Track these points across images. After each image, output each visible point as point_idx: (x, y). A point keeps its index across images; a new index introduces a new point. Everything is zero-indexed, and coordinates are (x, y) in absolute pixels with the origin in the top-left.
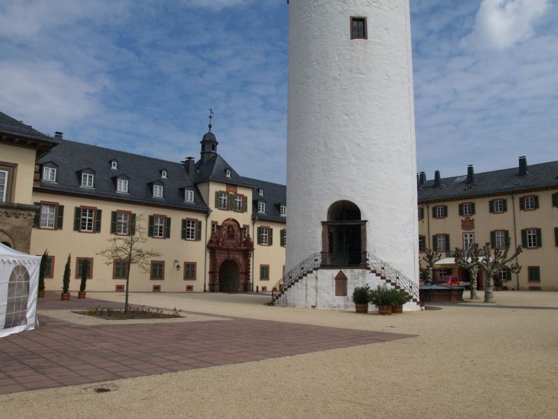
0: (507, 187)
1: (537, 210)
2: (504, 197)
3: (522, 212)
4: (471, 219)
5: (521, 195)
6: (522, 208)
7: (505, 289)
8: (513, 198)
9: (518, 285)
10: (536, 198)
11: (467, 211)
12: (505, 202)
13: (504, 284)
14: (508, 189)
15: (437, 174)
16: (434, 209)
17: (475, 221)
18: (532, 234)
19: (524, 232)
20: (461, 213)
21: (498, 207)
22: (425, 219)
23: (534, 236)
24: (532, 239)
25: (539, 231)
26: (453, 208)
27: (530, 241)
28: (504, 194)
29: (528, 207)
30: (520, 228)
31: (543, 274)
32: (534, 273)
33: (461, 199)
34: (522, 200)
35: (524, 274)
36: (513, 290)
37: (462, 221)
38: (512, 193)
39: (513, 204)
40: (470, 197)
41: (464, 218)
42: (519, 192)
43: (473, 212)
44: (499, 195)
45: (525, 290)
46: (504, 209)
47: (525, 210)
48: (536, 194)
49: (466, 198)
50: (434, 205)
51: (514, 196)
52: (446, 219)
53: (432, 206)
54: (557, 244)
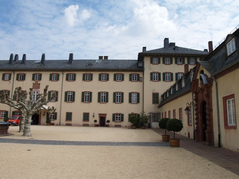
0: (60, 67)
1: (75, 82)
2: (58, 73)
3: (67, 82)
4: (39, 83)
5: (68, 73)
6: (67, 79)
7: (53, 124)
8: (63, 74)
9: (60, 122)
10: (75, 75)
11: (37, 78)
12: (58, 75)
13: (52, 122)
14: (61, 68)
15: (24, 56)
16: (18, 75)
18: (70, 94)
19: (66, 93)
20: (33, 79)
22: (12, 81)
23: (71, 96)
24: (70, 97)
25: (74, 93)
26: (29, 76)
27: (69, 98)
28: (58, 71)
29: (70, 79)
30: (65, 90)
31: (74, 117)
32: (69, 116)
33: (34, 71)
34: (67, 75)
35: (64, 116)
36: (57, 125)
37: (33, 83)
38: (63, 70)
39: (63, 76)
40: (40, 71)
41: (34, 82)
42: (67, 70)
43: (40, 79)
44: (56, 71)
45: (63, 125)
46: (58, 79)
47: (68, 81)
48: (75, 73)
49: (37, 71)
50: (18, 73)
51: (64, 72)
52: (24, 81)
53: (16, 73)
54: (83, 101)
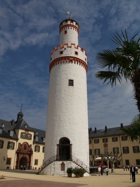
0: (117, 133)
1: (127, 141)
7: (119, 168)
10: (127, 137)
11: (105, 141)
12: (117, 138)
13: (118, 166)
15: (96, 128)
16: (95, 140)
17: (108, 144)
19: (123, 148)
20: (103, 142)
21: (115, 140)
22: (92, 144)
24: (126, 150)
25: (128, 148)
26: (101, 140)
27: (125, 151)
28: (117, 135)
30: (122, 146)
31: (130, 162)
32: (127, 162)
33: (103, 137)
34: (122, 137)
35: (124, 162)
36: (121, 168)
37: (104, 144)
38: (119, 135)
39: (119, 138)
40: (106, 136)
42: (121, 135)
43: (107, 141)
44: (115, 136)
46: (117, 140)
47: (123, 141)
50: (95, 139)
52: (99, 143)
53: (94, 139)
54: (134, 152)
